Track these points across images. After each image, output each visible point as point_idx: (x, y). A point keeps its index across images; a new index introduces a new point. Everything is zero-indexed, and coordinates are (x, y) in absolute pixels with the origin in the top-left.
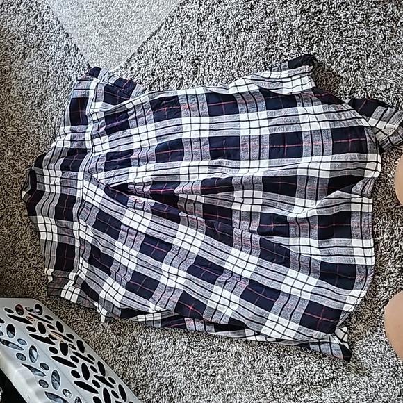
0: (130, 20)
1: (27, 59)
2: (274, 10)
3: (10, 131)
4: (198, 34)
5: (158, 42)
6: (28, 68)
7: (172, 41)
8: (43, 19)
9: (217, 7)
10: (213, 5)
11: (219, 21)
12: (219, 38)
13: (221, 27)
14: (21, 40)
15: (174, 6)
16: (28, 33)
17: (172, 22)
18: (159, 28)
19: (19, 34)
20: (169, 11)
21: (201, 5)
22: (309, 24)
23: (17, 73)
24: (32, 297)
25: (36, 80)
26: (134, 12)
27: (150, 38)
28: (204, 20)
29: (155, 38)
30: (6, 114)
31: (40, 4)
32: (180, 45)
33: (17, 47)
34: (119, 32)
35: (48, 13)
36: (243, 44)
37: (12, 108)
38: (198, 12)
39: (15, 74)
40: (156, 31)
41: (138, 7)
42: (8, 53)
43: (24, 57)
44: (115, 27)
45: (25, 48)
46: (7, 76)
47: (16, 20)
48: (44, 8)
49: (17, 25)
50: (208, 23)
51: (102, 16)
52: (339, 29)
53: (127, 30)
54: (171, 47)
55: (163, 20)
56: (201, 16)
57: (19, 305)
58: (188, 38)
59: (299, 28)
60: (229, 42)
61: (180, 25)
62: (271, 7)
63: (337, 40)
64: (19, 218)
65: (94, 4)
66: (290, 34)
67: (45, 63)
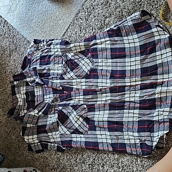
0: (55, 27)
1: (12, 57)
2: (119, 5)
3: (9, 90)
4: (87, 24)
6: (13, 60)
7: (75, 31)
8: (16, 38)
9: (93, 11)
10: (91, 11)
11: (95, 17)
12: (96, 24)
13: (97, 19)
14: (8, 49)
15: (73, 16)
16: (10, 45)
17: (74, 23)
18: (69, 27)
19: (6, 47)
20: (72, 19)
21: (85, 12)
22: (137, 5)
23: (8, 63)
24: (31, 166)
25: (17, 64)
26: (56, 23)
27: (65, 32)
28: (88, 18)
29: (68, 32)
30: (6, 83)
31: (14, 32)
32: (80, 32)
33: (6, 53)
34: (51, 33)
35: (18, 34)
36: (108, 23)
37: (8, 80)
38: (85, 15)
39: (7, 64)
40: (68, 29)
41: (57, 21)
42: (3, 56)
43: (10, 56)
44: (49, 32)
45: (10, 52)
46: (4, 66)
47: (4, 41)
48: (16, 33)
49: (5, 43)
50: (90, 19)
51: (42, 29)
52: (151, 5)
53: (55, 32)
54: (76, 34)
55: (69, 23)
56: (87, 17)
57: (25, 170)
58: (83, 27)
59: (132, 9)
60: (102, 24)
61: (78, 23)
62: (117, 4)
63: (151, 10)
64: (19, 129)
65: (38, 25)
66: (129, 13)
67: (20, 56)
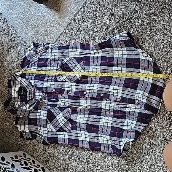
0: (49, 33)
1: (9, 53)
2: (106, 23)
3: (5, 83)
4: (77, 35)
5: (61, 40)
6: (10, 56)
7: (67, 39)
8: (14, 36)
9: (83, 24)
10: (81, 23)
11: (84, 30)
12: (85, 36)
13: (86, 32)
14: (6, 45)
15: (66, 25)
16: (9, 42)
17: (66, 32)
18: (61, 35)
19: (5, 43)
20: (64, 27)
21: (76, 24)
22: (120, 27)
23: (6, 58)
25: (14, 61)
26: (50, 29)
27: (58, 39)
28: (78, 30)
29: (60, 39)
30: (3, 76)
31: (12, 30)
32: (70, 41)
33: (5, 48)
34: (45, 38)
35: (16, 33)
36: (95, 38)
37: (6, 73)
38: (76, 27)
39: (5, 59)
40: (60, 36)
41: (51, 27)
42: (2, 51)
43: (8, 52)
44: (43, 36)
45: (8, 48)
46: (2, 60)
47: (3, 37)
48: (14, 31)
49: (4, 39)
50: (80, 31)
51: (38, 32)
52: (133, 28)
53: (48, 37)
54: (67, 42)
55: (62, 31)
56: (77, 28)
57: (16, 155)
58: (73, 37)
59: (116, 29)
60: (89, 38)
61: (69, 33)
62: (104, 22)
63: (132, 32)
64: (13, 118)
65: (34, 27)
66: (113, 32)
67: (17, 54)
